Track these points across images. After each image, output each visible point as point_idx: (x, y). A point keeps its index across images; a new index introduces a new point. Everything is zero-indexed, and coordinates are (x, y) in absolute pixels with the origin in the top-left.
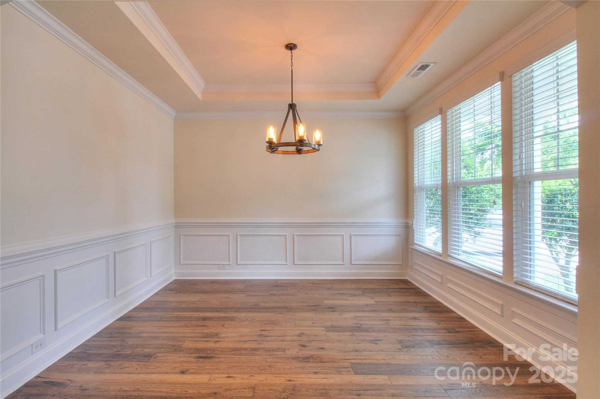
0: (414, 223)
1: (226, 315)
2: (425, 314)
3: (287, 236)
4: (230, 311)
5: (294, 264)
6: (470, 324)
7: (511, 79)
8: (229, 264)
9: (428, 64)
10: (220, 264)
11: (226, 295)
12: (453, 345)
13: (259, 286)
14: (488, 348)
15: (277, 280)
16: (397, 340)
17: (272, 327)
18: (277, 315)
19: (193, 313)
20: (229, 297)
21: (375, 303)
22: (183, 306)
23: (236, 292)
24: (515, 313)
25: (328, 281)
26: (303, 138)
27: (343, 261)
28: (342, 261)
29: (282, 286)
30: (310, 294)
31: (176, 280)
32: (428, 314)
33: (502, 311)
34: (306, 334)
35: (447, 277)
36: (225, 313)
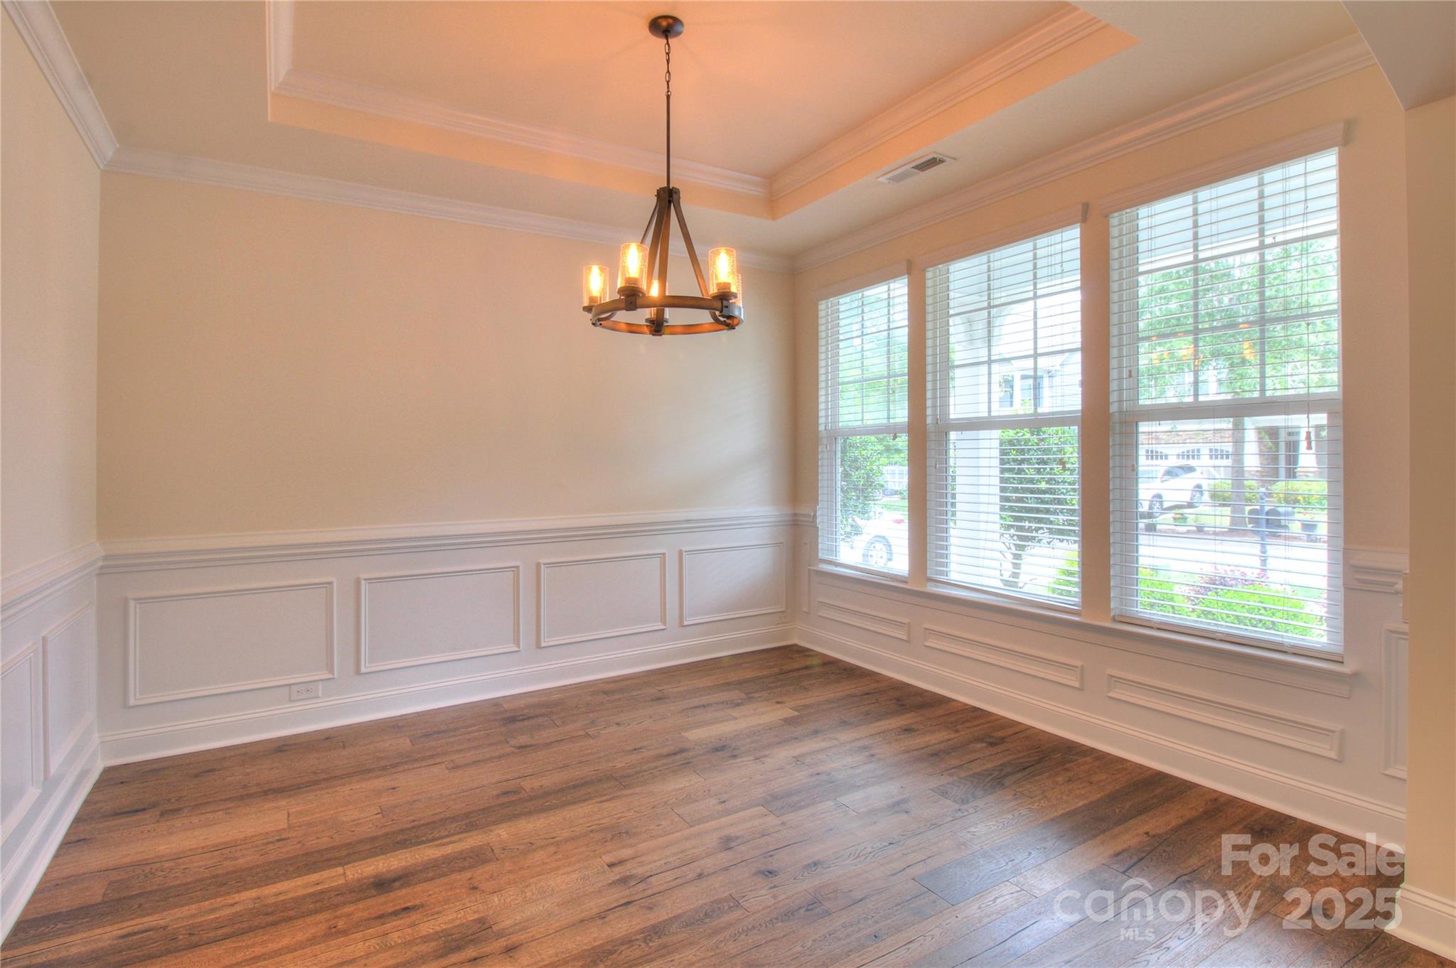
0: (818, 514)
1: (449, 850)
2: (909, 715)
3: (521, 568)
4: (444, 833)
5: (539, 646)
6: (998, 720)
7: (1108, 222)
8: (332, 676)
9: (945, 158)
10: (293, 684)
11: (379, 783)
12: (1027, 771)
13: (456, 729)
14: (1077, 760)
15: (495, 703)
16: (933, 790)
17: (631, 846)
18: (606, 805)
19: (314, 877)
20: (394, 789)
21: (796, 714)
22: (241, 861)
23: (397, 765)
24: (1114, 679)
25: (632, 678)
26: (729, 288)
27: (664, 621)
28: (661, 622)
29: (529, 718)
30: (629, 725)
31: (108, 771)
32: (913, 714)
33: (1082, 680)
34: (737, 838)
35: (924, 626)
36: (439, 842)
